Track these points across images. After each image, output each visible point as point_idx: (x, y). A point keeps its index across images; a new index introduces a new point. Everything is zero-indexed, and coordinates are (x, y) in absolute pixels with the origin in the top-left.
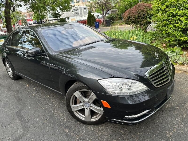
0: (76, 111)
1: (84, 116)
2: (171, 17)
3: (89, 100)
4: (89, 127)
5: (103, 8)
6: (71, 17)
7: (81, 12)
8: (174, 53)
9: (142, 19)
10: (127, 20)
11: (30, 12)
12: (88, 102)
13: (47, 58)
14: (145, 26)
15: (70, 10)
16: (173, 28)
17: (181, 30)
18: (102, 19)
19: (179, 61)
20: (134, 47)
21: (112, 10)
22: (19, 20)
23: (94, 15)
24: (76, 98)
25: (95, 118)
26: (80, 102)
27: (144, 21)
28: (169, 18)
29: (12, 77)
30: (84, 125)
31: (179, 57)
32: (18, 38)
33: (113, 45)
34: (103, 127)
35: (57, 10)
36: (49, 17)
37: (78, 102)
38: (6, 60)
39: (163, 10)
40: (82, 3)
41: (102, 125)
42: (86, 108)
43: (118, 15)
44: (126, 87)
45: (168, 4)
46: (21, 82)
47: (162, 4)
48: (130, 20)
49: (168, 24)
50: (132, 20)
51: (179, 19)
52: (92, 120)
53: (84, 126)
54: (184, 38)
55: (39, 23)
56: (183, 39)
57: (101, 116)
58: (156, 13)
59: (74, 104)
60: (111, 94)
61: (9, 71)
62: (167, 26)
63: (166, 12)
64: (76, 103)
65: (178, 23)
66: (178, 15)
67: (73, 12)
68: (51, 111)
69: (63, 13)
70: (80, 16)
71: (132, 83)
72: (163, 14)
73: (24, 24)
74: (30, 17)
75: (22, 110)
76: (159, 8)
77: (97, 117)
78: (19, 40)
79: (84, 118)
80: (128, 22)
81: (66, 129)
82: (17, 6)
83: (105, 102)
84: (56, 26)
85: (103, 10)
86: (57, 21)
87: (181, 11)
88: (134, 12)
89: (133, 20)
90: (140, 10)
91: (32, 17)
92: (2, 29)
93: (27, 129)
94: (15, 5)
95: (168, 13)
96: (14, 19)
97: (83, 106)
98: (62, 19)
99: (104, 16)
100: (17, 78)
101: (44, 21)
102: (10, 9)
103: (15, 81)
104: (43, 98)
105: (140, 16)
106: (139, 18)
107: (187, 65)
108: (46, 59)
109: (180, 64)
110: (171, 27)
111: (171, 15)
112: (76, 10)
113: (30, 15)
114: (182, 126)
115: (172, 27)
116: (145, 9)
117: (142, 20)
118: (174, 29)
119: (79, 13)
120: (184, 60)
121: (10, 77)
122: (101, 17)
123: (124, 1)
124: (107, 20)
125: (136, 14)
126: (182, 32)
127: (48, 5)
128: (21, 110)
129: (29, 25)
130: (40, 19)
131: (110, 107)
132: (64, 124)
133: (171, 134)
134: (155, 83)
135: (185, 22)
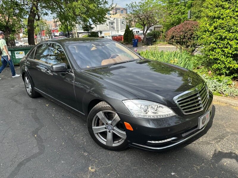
0: (97, 134)
1: (106, 140)
2: (219, 39)
3: (112, 123)
4: (110, 152)
5: (145, 23)
6: (105, 31)
7: (117, 25)
8: (221, 82)
9: (188, 39)
10: (171, 39)
11: (57, 22)
12: (111, 124)
13: (73, 74)
14: (192, 49)
15: (103, 23)
16: (221, 53)
17: (230, 56)
18: (142, 37)
19: (226, 92)
20: (177, 72)
21: (156, 26)
22: (43, 30)
23: (133, 31)
24: (99, 119)
25: (117, 143)
26: (103, 124)
27: (191, 43)
28: (217, 42)
29: (30, 94)
30: (104, 150)
31: (226, 88)
32: (40, 51)
33: (152, 68)
34: (125, 154)
35: (89, 22)
36: (78, 29)
37: (100, 123)
38: (26, 74)
39: (211, 32)
40: (120, 15)
41: (124, 153)
42: (108, 131)
43: (163, 33)
44: (152, 110)
45: (216, 25)
46: (39, 101)
47: (210, 25)
48: (174, 40)
49: (215, 48)
50: (176, 40)
51: (228, 43)
52: (114, 145)
53: (104, 152)
54: (235, 66)
55: (66, 36)
56: (233, 67)
57: (123, 141)
58: (203, 34)
59: (96, 126)
60: (135, 116)
61: (28, 88)
62: (214, 50)
63: (214, 33)
64: (98, 125)
65: (227, 48)
66: (227, 38)
67: (107, 25)
68: (70, 133)
69: (96, 26)
70: (116, 30)
71: (158, 107)
72: (210, 36)
73: (47, 35)
74: (56, 27)
75: (39, 130)
76: (206, 29)
77: (119, 142)
78: (42, 53)
79: (106, 142)
80: (171, 42)
81: (84, 152)
82: (43, 14)
83: (128, 124)
84: (86, 42)
85: (144, 25)
86: (86, 35)
87: (231, 34)
88: (179, 31)
89: (178, 40)
90: (187, 29)
91: (58, 28)
92: (22, 39)
93: (43, 149)
94: (40, 13)
95: (216, 35)
96: (36, 29)
97: (105, 128)
98: (94, 32)
99: (145, 33)
100: (35, 95)
101: (71, 34)
102: (35, 17)
103: (34, 99)
104: (63, 120)
105: (187, 37)
106: (185, 38)
107: (235, 97)
108: (71, 75)
109: (227, 96)
110: (219, 52)
111: (219, 38)
112: (112, 23)
113: (56, 26)
114: (213, 161)
115: (221, 51)
116: (192, 28)
117: (189, 41)
118: (222, 55)
119: (115, 27)
120: (232, 91)
121: (28, 94)
122: (141, 34)
123: (171, 17)
124: (149, 37)
125: (181, 33)
126: (232, 59)
127: (79, 15)
128: (37, 130)
129: (53, 37)
130: (68, 31)
131: (133, 130)
132: (83, 147)
133: (198, 168)
134: (183, 110)
135: (236, 46)
